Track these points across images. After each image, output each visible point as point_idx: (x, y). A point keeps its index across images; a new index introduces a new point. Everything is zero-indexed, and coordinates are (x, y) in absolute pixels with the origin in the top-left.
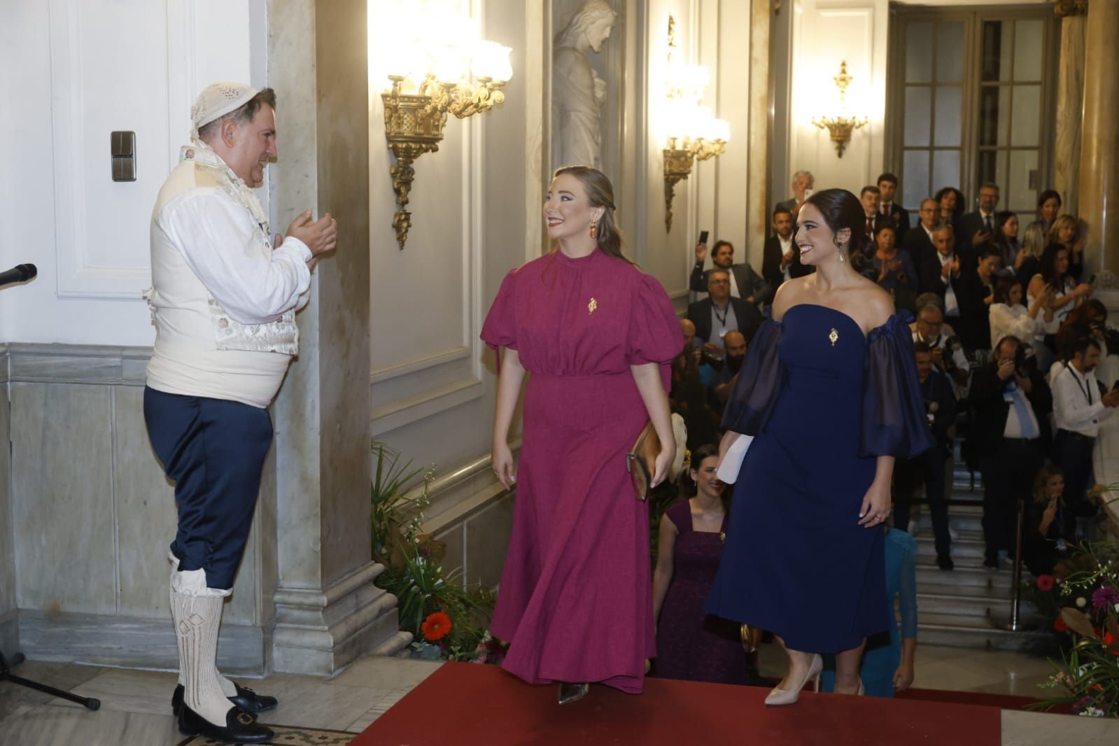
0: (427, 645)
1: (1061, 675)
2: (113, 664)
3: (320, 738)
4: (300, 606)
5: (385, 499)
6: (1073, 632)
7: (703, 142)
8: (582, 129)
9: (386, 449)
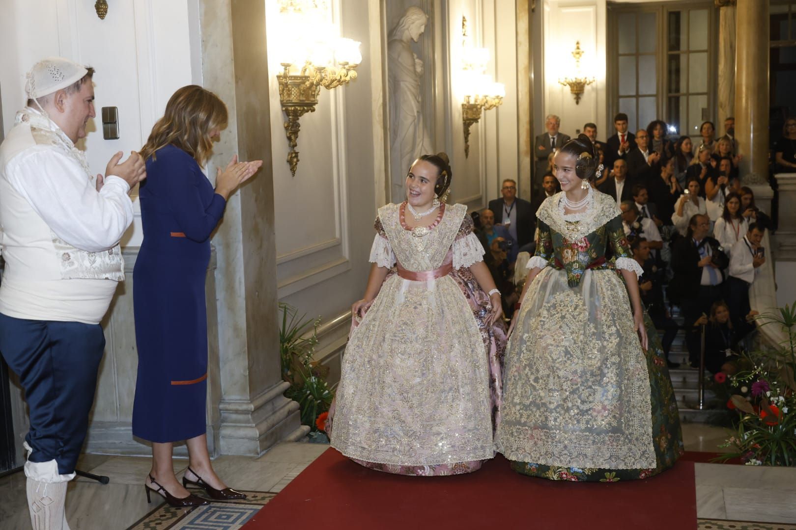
0: (320, 433)
1: (733, 439)
2: (115, 453)
3: (253, 497)
4: (237, 412)
5: (289, 340)
6: (739, 410)
7: (487, 98)
8: (409, 93)
9: (289, 308)
